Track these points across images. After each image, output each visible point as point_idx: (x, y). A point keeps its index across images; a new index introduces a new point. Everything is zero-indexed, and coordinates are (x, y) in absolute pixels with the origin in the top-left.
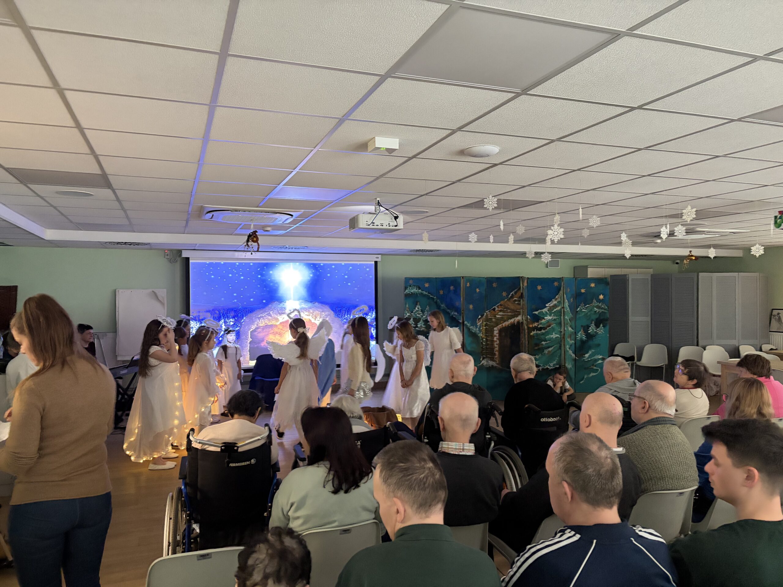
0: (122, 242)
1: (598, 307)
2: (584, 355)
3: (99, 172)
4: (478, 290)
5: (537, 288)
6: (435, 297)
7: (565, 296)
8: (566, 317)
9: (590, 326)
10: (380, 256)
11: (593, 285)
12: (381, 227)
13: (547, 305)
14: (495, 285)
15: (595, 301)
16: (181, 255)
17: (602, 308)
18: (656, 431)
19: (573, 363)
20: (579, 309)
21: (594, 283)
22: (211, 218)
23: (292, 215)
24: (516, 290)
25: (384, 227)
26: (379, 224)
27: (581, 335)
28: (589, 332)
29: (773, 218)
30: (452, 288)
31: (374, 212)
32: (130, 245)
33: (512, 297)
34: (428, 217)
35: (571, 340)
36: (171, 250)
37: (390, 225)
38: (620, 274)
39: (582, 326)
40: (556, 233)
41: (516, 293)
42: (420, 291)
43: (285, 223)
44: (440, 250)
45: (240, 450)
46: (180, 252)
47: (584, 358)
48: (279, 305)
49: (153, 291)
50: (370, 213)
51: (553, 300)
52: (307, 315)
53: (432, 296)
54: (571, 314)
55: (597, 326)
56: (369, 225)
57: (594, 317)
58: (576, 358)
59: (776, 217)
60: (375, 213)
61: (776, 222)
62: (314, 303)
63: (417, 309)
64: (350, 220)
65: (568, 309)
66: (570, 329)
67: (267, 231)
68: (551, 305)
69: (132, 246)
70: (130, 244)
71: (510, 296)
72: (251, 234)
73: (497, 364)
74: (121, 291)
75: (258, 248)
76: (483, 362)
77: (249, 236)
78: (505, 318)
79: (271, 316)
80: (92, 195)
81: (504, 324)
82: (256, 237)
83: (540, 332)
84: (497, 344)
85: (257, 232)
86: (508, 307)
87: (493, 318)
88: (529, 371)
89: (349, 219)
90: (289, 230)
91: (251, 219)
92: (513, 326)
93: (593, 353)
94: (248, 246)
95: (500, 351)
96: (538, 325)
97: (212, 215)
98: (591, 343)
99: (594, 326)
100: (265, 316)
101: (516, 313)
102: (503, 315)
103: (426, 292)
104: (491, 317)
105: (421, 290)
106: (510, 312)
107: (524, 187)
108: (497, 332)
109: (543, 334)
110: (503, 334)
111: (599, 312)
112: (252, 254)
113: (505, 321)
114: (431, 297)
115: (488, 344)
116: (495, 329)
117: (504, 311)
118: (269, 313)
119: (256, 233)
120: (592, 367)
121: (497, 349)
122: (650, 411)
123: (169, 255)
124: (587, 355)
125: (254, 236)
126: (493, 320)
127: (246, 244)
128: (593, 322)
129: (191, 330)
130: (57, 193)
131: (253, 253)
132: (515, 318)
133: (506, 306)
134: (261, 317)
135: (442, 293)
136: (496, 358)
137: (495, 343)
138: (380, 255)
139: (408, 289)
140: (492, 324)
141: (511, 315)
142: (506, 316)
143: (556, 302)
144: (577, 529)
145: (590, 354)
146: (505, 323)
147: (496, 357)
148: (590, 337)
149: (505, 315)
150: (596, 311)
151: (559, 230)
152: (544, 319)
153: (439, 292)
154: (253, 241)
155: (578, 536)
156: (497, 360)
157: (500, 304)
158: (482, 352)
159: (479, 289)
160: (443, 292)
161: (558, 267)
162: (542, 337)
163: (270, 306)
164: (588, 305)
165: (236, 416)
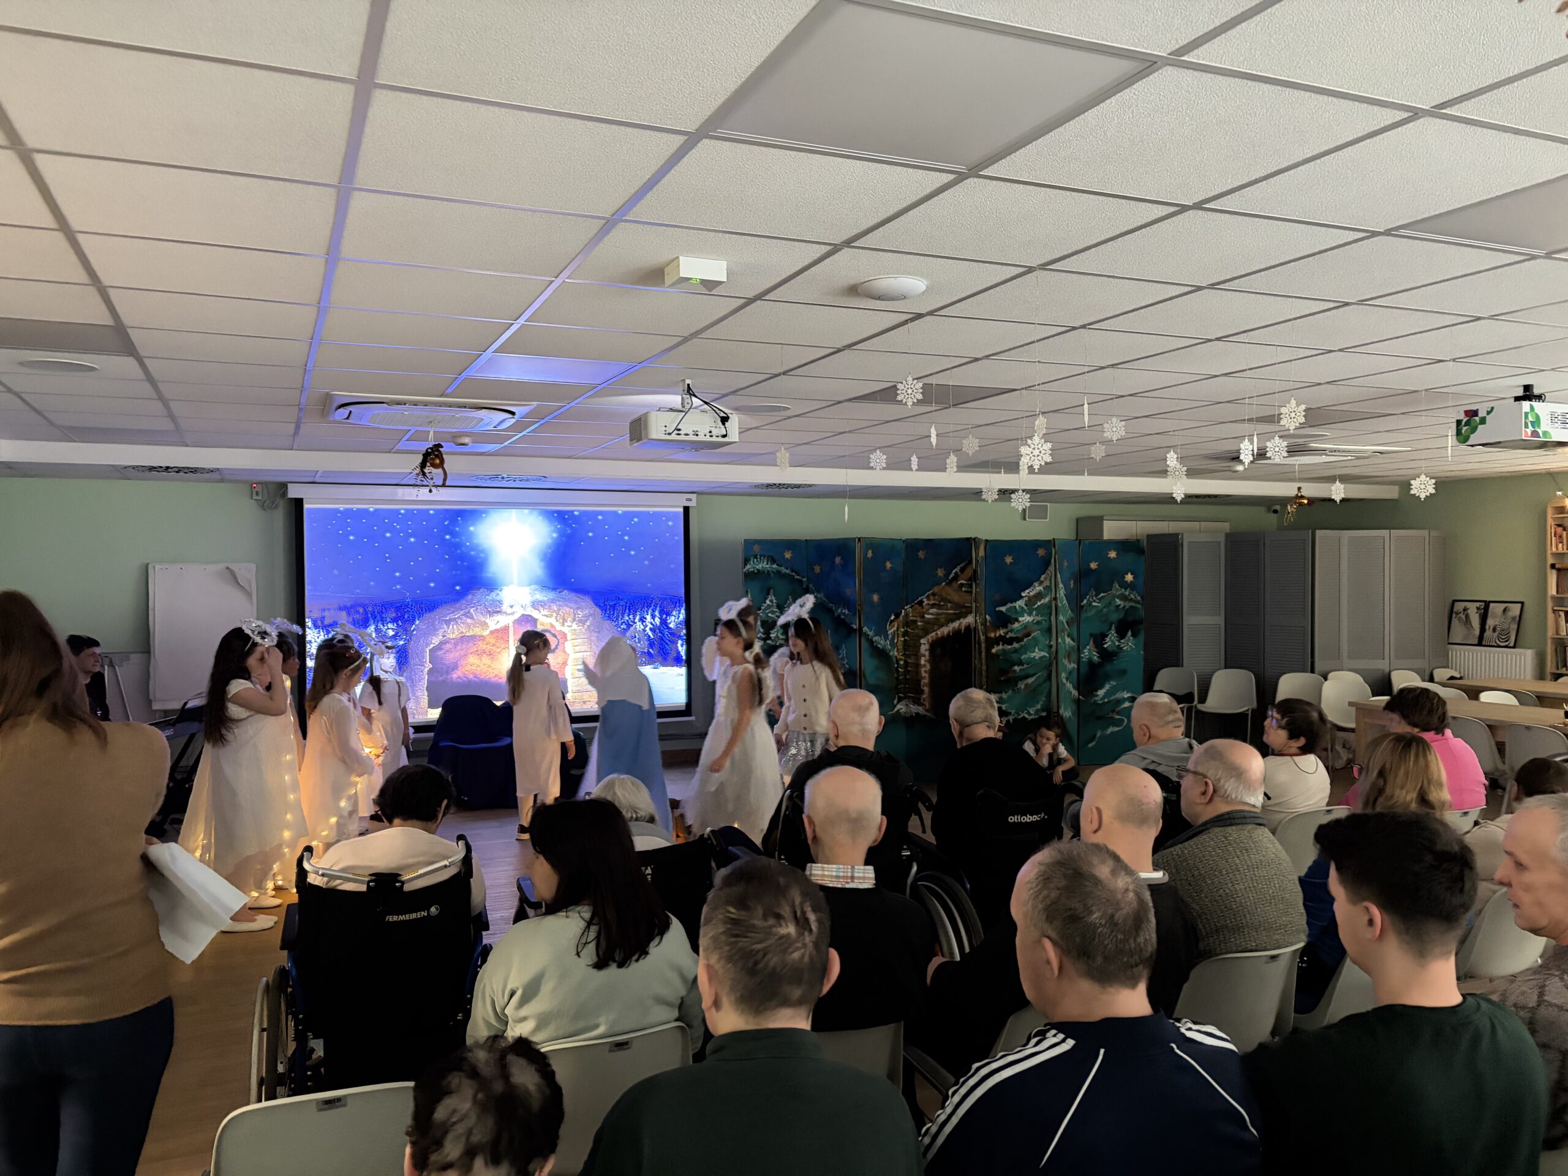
0: (161, 467)
1: (1124, 598)
2: (1096, 691)
3: (109, 321)
4: (888, 565)
5: (1004, 560)
6: (805, 579)
7: (1059, 576)
8: (1061, 617)
9: (1108, 635)
10: (694, 497)
11: (1113, 554)
12: (695, 438)
13: (1023, 594)
14: (921, 554)
15: (1117, 586)
16: (284, 494)
17: (1131, 600)
18: (1226, 838)
19: (1074, 707)
20: (1085, 601)
21: (1115, 550)
22: (347, 418)
23: (513, 413)
24: (962, 565)
25: (701, 438)
26: (690, 432)
27: (1089, 653)
28: (1105, 646)
29: (1455, 424)
30: (838, 560)
31: (680, 408)
32: (177, 472)
33: (956, 578)
34: (790, 418)
35: (1070, 662)
36: (265, 484)
37: (713, 433)
38: (1167, 532)
39: (1091, 635)
40: (1036, 452)
41: (962, 570)
42: (775, 566)
43: (499, 428)
44: (815, 485)
45: (407, 888)
46: (283, 487)
47: (1096, 699)
48: (488, 595)
49: (228, 568)
50: (671, 410)
51: (1036, 584)
52: (546, 616)
53: (798, 577)
54: (1070, 612)
55: (1121, 635)
56: (670, 434)
57: (1115, 617)
58: (1081, 697)
59: (1459, 422)
60: (683, 410)
61: (1459, 433)
62: (560, 592)
63: (768, 602)
64: (631, 423)
65: (1065, 602)
66: (1068, 640)
67: (463, 444)
68: (1032, 594)
69: (181, 474)
70: (177, 470)
71: (951, 576)
72: (429, 450)
73: (927, 711)
74: (157, 567)
75: (445, 480)
76: (899, 707)
77: (426, 457)
78: (943, 620)
79: (472, 618)
80: (92, 369)
81: (939, 633)
82: (440, 456)
83: (1009, 647)
84: (925, 672)
85: (442, 447)
86: (949, 598)
87: (918, 619)
88: (987, 724)
89: (629, 421)
90: (508, 442)
91: (429, 420)
92: (957, 633)
93: (1113, 687)
94: (424, 474)
95: (932, 684)
96: (1007, 633)
97: (348, 412)
98: (1108, 668)
99: (1115, 635)
100: (459, 618)
101: (964, 610)
102: (938, 614)
103: (787, 569)
104: (914, 618)
105: (777, 565)
106: (951, 608)
107: (976, 360)
108: (927, 647)
109: (1016, 651)
110: (939, 651)
111: (1124, 607)
112: (430, 491)
113: (942, 626)
114: (797, 579)
115: (909, 671)
116: (922, 641)
117: (939, 606)
118: (469, 612)
119: (440, 449)
120: (1111, 715)
121: (926, 681)
122: (1216, 799)
123: (260, 493)
124: (1101, 693)
125: (437, 456)
126: (919, 624)
127: (418, 470)
128: (1113, 628)
129: (308, 646)
130: (21, 364)
131: (434, 489)
132: (962, 620)
133: (944, 595)
134: (450, 620)
135: (819, 571)
136: (924, 700)
137: (923, 670)
138: (695, 495)
139: (752, 562)
140: (916, 631)
141: (952, 614)
142: (943, 616)
143: (1041, 588)
144: (1067, 1028)
145: (1108, 690)
146: (941, 630)
147: (924, 696)
148: (1107, 656)
149: (942, 614)
150: (1119, 605)
151: (1042, 446)
152: (1019, 622)
153: (813, 569)
154: (434, 466)
155: (1070, 1043)
156: (927, 705)
157: (931, 592)
158: (896, 688)
159: (891, 563)
160: (821, 569)
161: (1046, 518)
162: (1015, 656)
163: (470, 597)
164: (1102, 594)
165: (396, 821)
